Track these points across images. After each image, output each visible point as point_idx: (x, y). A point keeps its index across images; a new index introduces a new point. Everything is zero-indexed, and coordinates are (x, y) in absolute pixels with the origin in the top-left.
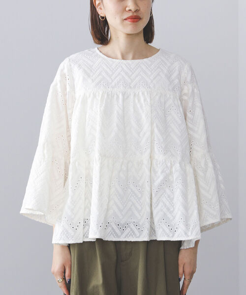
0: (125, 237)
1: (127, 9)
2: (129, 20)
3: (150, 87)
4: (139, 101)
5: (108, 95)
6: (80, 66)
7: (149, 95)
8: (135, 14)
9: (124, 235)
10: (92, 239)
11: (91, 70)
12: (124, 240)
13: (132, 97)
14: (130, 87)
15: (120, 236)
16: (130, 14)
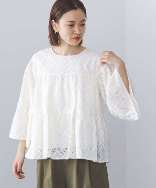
0: (64, 157)
1: (75, 33)
2: (75, 39)
3: (76, 71)
4: (70, 80)
5: (53, 77)
6: (40, 58)
7: (75, 76)
8: (79, 36)
9: (64, 156)
10: (45, 158)
11: (46, 62)
12: (64, 159)
13: (66, 78)
14: (66, 72)
15: (62, 157)
16: (76, 36)
